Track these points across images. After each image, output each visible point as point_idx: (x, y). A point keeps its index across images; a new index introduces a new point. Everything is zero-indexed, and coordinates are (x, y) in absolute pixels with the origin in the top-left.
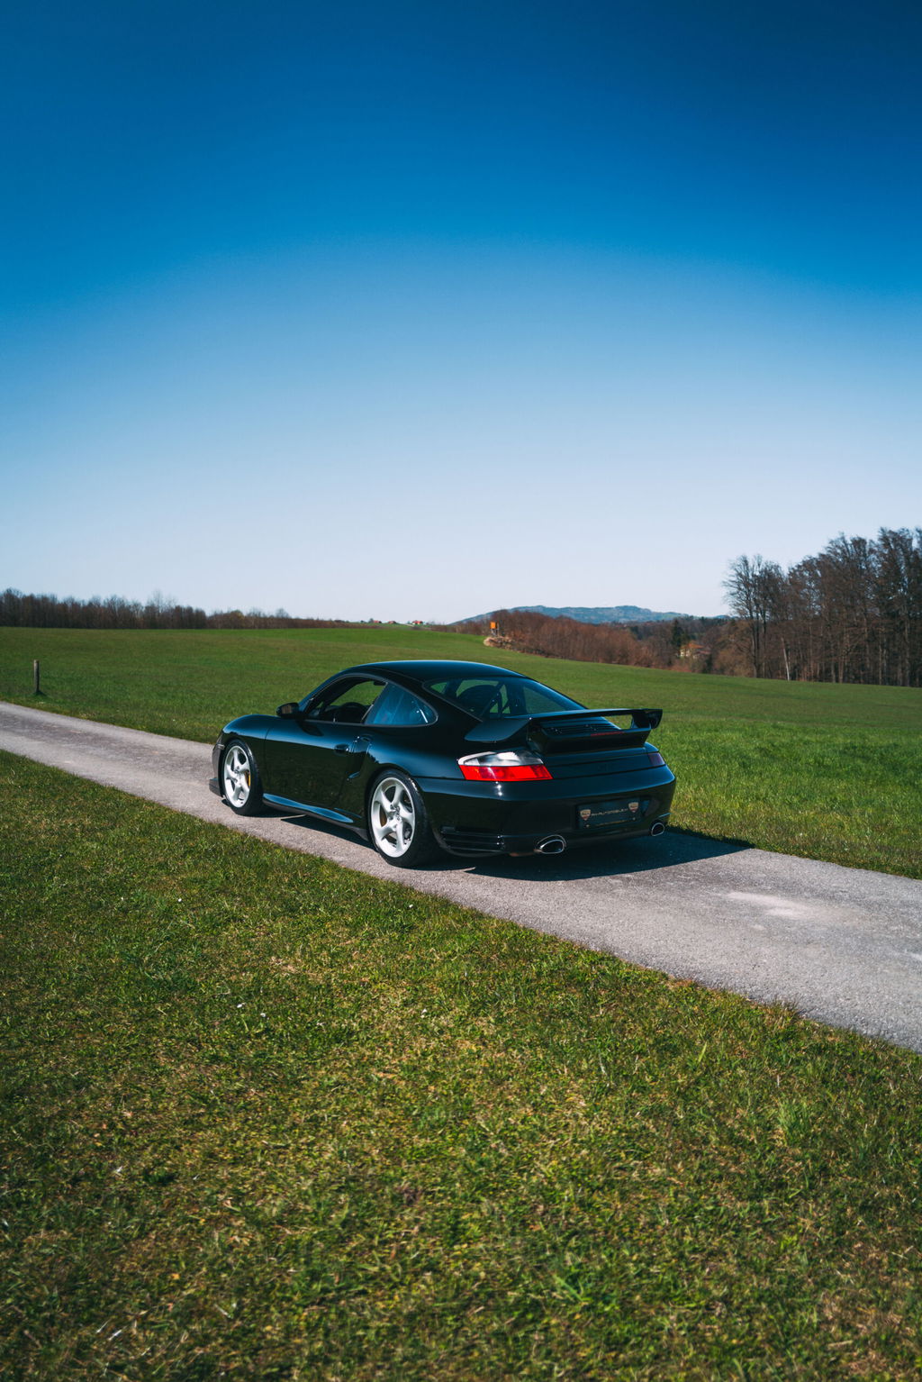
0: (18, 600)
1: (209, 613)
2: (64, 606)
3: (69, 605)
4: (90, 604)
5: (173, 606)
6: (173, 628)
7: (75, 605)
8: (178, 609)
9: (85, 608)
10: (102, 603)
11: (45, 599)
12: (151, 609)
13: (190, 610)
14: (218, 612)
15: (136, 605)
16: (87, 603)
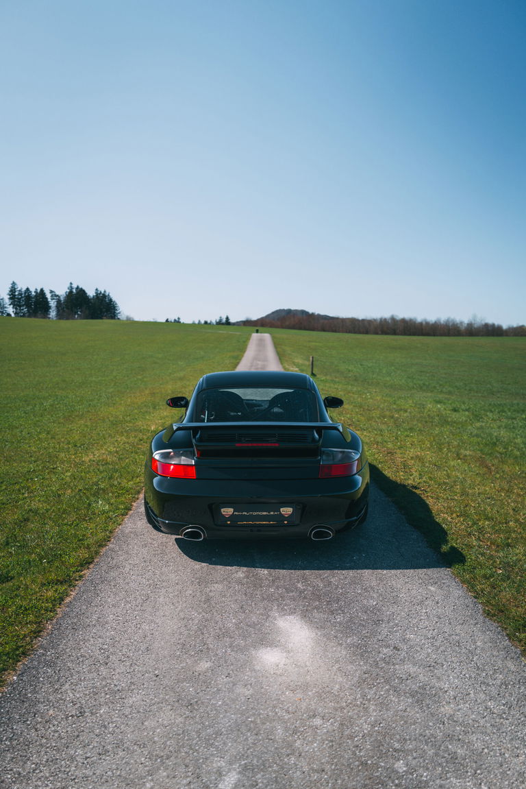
0: (397, 321)
1: (505, 327)
2: (421, 324)
3: (424, 323)
4: (436, 322)
5: (483, 323)
6: (482, 336)
7: (427, 323)
8: (486, 325)
9: (433, 325)
10: (442, 322)
11: (411, 320)
12: (470, 325)
13: (494, 325)
14: (511, 326)
15: (461, 323)
16: (433, 321)
